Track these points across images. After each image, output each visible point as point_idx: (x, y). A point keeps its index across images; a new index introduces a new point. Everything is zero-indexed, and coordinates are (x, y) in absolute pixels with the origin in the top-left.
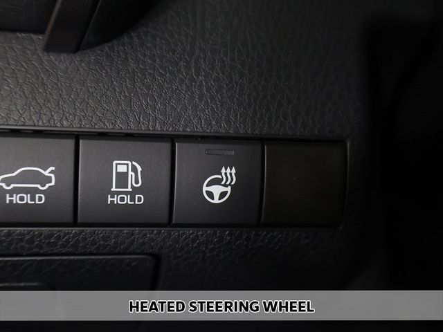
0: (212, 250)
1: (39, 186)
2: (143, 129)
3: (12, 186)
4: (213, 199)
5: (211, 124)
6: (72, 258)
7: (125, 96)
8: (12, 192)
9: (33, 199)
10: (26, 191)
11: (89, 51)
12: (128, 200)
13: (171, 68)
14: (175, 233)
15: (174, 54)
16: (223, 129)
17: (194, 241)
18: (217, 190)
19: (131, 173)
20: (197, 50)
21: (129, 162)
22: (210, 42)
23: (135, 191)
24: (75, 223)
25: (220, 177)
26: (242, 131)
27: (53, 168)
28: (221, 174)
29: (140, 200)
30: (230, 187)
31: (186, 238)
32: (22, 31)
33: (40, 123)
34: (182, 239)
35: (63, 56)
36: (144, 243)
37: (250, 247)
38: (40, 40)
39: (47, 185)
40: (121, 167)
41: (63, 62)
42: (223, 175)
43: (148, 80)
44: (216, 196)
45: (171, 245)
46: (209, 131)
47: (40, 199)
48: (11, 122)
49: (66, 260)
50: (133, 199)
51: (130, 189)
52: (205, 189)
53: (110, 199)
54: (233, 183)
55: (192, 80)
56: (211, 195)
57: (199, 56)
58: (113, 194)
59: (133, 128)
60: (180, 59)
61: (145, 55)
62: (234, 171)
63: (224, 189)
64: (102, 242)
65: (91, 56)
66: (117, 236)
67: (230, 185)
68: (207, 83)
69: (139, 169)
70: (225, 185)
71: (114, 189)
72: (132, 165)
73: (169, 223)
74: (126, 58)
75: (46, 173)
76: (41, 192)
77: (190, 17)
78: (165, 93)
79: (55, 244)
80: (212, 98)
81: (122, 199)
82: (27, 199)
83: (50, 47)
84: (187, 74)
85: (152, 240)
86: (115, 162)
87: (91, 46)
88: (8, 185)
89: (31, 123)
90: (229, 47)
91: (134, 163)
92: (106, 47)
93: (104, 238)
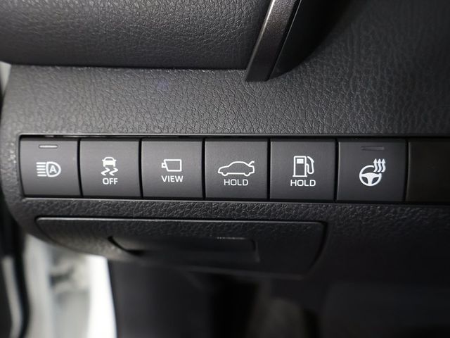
0: (367, 220)
1: (244, 174)
2: (315, 133)
3: (228, 174)
4: (367, 183)
5: (365, 127)
6: (266, 222)
7: (302, 110)
8: (227, 178)
9: (241, 182)
10: (236, 177)
11: (275, 79)
12: (304, 183)
13: (334, 87)
14: (339, 207)
15: (336, 76)
16: (375, 131)
17: (352, 213)
18: (370, 176)
19: (306, 164)
20: (354, 72)
21: (305, 157)
22: (365, 65)
23: (310, 177)
24: (268, 199)
25: (372, 166)
26: (390, 132)
27: (253, 162)
28: (373, 164)
29: (313, 183)
30: (380, 174)
31: (347, 211)
32: (231, 69)
33: (245, 131)
34: (344, 211)
35: (258, 84)
36: (316, 214)
37: (396, 218)
38: (243, 74)
39: (250, 174)
40: (299, 160)
41: (258, 88)
42: (375, 165)
43: (317, 97)
44: (370, 181)
45: (335, 216)
46: (364, 133)
47: (245, 182)
48: (226, 131)
49: (262, 223)
50: (308, 183)
51: (306, 176)
52: (361, 175)
53: (292, 183)
54: (383, 171)
55: (351, 94)
56: (365, 180)
57: (356, 77)
58: (294, 179)
59: (307, 132)
60: (342, 80)
61: (315, 79)
62: (384, 162)
63: (376, 176)
64: (286, 212)
65: (277, 82)
66: (297, 208)
67: (380, 172)
68: (362, 96)
69: (312, 161)
70: (377, 173)
71: (294, 176)
72: (307, 159)
73: (334, 200)
74: (302, 83)
75: (249, 165)
76: (246, 178)
77: (349, 47)
78: (331, 106)
79: (255, 212)
80: (366, 108)
81: (300, 183)
82: (237, 183)
83: (249, 79)
84: (347, 90)
85: (321, 211)
86: (295, 157)
87: (277, 75)
88: (225, 174)
89: (238, 131)
90: (379, 67)
91: (309, 157)
92: (288, 75)
93: (288, 210)
